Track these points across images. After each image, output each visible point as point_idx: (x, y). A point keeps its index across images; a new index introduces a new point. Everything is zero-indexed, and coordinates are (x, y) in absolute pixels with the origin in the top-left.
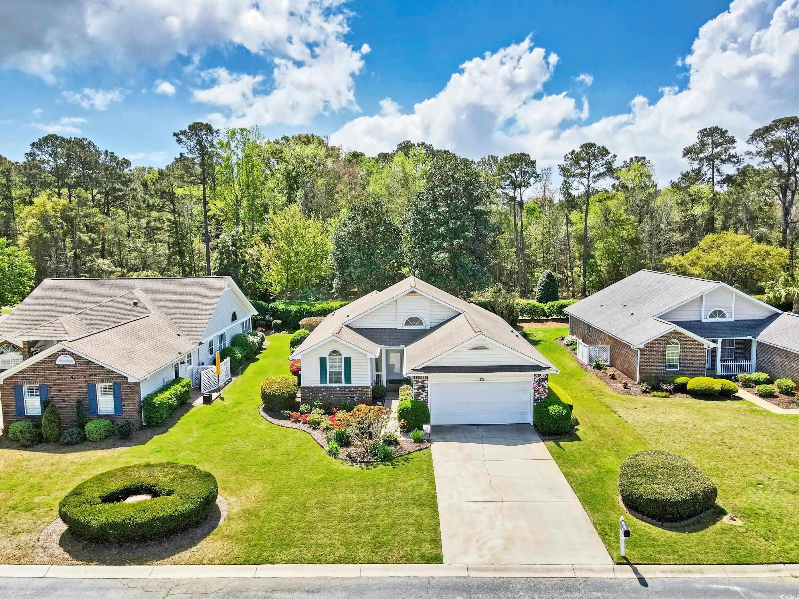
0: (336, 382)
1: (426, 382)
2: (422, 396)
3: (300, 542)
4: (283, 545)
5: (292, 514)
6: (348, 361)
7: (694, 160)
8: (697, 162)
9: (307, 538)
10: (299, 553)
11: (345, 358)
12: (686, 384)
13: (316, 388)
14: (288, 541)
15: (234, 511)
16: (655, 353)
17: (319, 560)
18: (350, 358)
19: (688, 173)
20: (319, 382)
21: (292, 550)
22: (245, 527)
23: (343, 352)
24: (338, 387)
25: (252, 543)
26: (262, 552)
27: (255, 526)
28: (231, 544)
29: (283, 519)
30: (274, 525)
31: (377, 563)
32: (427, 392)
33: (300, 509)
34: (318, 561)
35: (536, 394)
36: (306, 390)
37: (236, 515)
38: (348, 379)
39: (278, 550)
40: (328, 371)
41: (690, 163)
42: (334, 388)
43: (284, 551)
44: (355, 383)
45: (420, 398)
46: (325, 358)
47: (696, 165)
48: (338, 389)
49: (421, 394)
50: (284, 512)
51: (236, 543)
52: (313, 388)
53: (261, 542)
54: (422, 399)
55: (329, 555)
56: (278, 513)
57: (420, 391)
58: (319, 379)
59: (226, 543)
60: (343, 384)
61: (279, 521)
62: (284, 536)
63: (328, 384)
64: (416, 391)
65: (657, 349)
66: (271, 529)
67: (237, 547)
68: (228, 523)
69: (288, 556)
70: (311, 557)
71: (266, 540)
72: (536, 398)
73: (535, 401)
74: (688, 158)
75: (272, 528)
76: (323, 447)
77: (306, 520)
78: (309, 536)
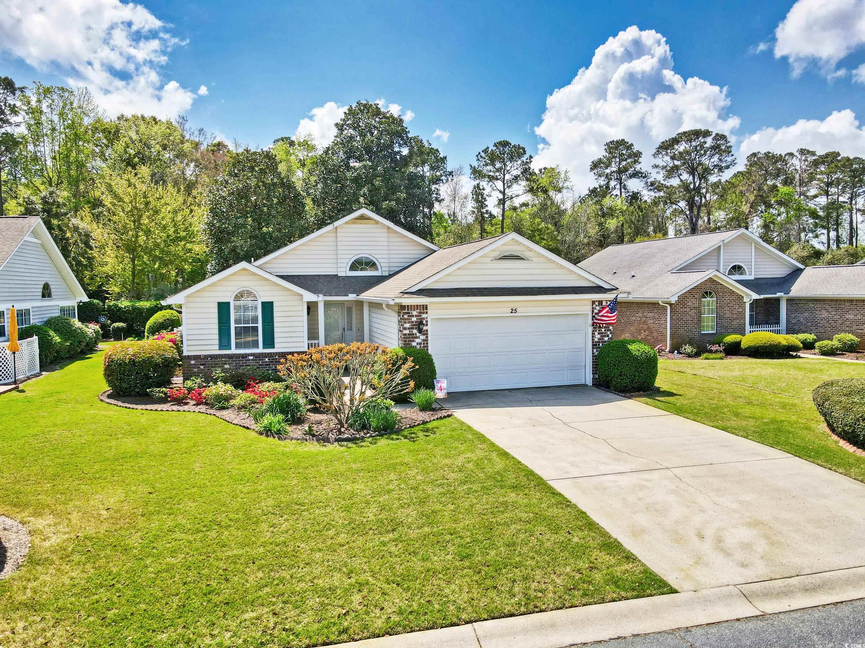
0: (246, 345)
1: (424, 316)
2: (418, 341)
3: (267, 590)
4: (216, 605)
5: (220, 534)
6: (268, 307)
7: (600, 176)
8: (603, 178)
9: (282, 581)
10: (273, 620)
11: (263, 304)
12: (739, 343)
13: (212, 357)
14: (226, 593)
15: (47, 544)
16: (688, 309)
17: (345, 631)
18: (271, 303)
19: (595, 189)
20: (217, 347)
21: (246, 616)
22: (85, 576)
23: (261, 294)
24: (251, 355)
25: (110, 614)
26: (149, 634)
27: (115, 570)
28: (40, 626)
29: (198, 545)
30: (173, 561)
31: (512, 615)
32: (426, 333)
33: (237, 521)
34: (340, 633)
35: (596, 333)
36: (193, 362)
37: (52, 552)
38: (269, 341)
39: (203, 620)
40: (233, 326)
41: (596, 179)
42: (245, 356)
43: (224, 622)
44: (279, 348)
45: (414, 344)
46: (228, 303)
47: (602, 181)
48: (251, 358)
49: (416, 338)
50: (198, 531)
51: (57, 622)
52: (206, 357)
53: (143, 606)
54: (418, 347)
55: (367, 613)
56: (177, 535)
57: (415, 331)
58: (217, 342)
59: (21, 625)
60: (260, 350)
61: (187, 550)
62: (214, 584)
63: (233, 351)
64: (407, 332)
65: (690, 304)
66: (167, 571)
67: (60, 631)
68: (29, 571)
69: (242, 631)
70: (316, 626)
71: (157, 600)
72: (596, 340)
73: (594, 345)
74: (595, 173)
75: (170, 569)
76: (248, 428)
77: (263, 540)
78: (285, 574)
